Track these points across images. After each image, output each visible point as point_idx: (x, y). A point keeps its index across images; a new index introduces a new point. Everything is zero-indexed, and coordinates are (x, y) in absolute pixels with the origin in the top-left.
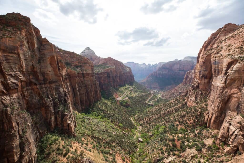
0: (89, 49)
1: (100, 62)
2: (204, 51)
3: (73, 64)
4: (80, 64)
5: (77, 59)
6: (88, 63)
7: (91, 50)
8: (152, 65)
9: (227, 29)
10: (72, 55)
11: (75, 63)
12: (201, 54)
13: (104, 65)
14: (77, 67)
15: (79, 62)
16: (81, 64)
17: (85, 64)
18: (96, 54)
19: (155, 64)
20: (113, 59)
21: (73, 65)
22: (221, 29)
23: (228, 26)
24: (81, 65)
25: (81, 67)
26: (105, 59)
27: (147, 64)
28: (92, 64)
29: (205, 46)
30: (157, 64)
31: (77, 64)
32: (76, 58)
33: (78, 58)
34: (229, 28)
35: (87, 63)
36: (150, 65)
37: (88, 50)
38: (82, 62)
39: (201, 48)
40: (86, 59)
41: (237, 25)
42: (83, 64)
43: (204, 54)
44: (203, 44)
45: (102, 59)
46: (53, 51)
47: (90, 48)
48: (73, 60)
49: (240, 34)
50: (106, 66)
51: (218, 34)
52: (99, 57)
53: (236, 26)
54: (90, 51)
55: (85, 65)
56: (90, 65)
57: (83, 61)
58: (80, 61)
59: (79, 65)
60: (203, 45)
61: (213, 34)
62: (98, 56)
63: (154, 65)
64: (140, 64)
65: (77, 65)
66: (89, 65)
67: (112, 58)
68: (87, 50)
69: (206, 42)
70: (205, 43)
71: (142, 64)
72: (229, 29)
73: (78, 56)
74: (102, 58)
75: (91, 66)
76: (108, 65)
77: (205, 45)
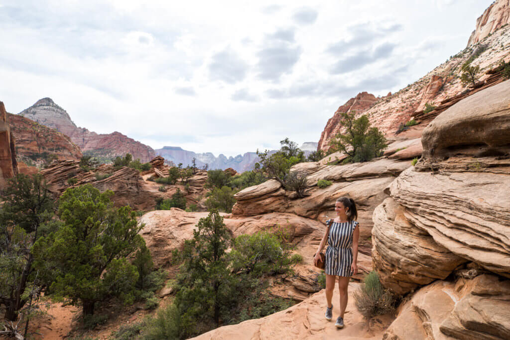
0: (51, 104)
1: (87, 145)
2: (327, 137)
3: (23, 148)
4: (44, 148)
5: (35, 136)
6: (68, 147)
7: (57, 107)
8: (228, 158)
9: (362, 102)
10: (16, 124)
11: (28, 146)
12: (323, 144)
13: (102, 154)
14: (34, 157)
15: (42, 144)
16: (45, 151)
17: (58, 149)
18: (72, 120)
19: (236, 156)
20: (128, 138)
21: (21, 150)
22: (353, 99)
23: (363, 96)
24: (45, 153)
25: (46, 157)
26: (105, 138)
27: (217, 156)
28: (79, 152)
29: (329, 128)
30: (242, 155)
31: (35, 148)
32: (31, 132)
33: (37, 135)
34: (364, 100)
35: (64, 148)
36: (225, 157)
37: (48, 107)
38: (48, 145)
39: (323, 130)
40: (60, 138)
41: (376, 97)
42: (52, 150)
43: (327, 144)
44: (326, 124)
45: (94, 136)
46: (4, 120)
47: (53, 103)
48: (22, 137)
49: (374, 115)
50: (107, 156)
51: (348, 109)
52: (85, 130)
53: (373, 99)
54: (54, 110)
55: (59, 152)
56: (74, 152)
57: (54, 142)
58: (43, 140)
59: (42, 151)
60: (327, 126)
61: (342, 106)
62: (80, 128)
63: (234, 157)
64: (199, 154)
65: (33, 150)
66: (70, 154)
67: (126, 136)
68: (46, 107)
69: (330, 120)
70: (328, 123)
71: (204, 154)
72: (364, 102)
73: (36, 129)
74: (93, 133)
75: (76, 155)
76: (114, 155)
77: (329, 126)
